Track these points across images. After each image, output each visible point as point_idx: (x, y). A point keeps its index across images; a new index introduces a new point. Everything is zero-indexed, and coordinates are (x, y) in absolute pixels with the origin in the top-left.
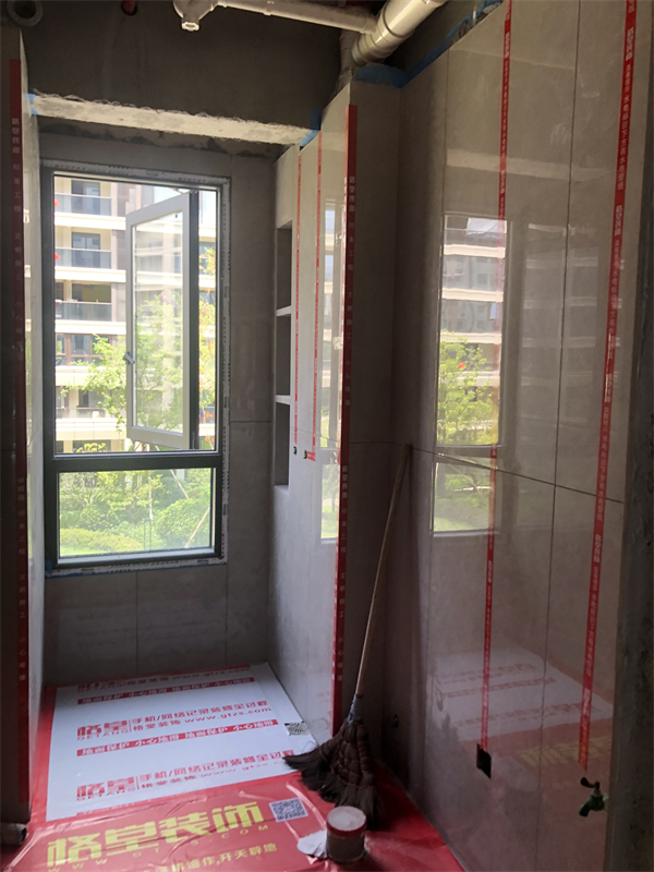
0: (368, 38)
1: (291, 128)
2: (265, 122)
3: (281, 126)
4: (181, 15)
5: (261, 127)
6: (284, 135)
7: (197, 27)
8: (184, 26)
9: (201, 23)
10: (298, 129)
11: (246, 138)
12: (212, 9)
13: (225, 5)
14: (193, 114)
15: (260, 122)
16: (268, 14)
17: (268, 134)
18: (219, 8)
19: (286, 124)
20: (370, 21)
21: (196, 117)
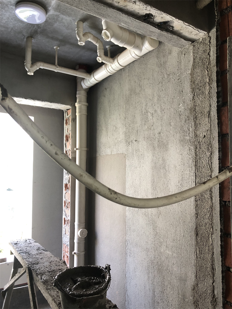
0: (87, 80)
1: (59, 104)
2: (51, 102)
3: (56, 104)
4: (28, 70)
5: (49, 103)
6: (57, 106)
7: (33, 74)
8: (28, 74)
9: (34, 73)
10: (62, 105)
11: (43, 107)
12: (38, 69)
13: (42, 68)
14: (26, 99)
15: (49, 102)
16: (56, 71)
17: (51, 106)
18: (40, 69)
19: (58, 103)
20: (88, 75)
21: (27, 100)
